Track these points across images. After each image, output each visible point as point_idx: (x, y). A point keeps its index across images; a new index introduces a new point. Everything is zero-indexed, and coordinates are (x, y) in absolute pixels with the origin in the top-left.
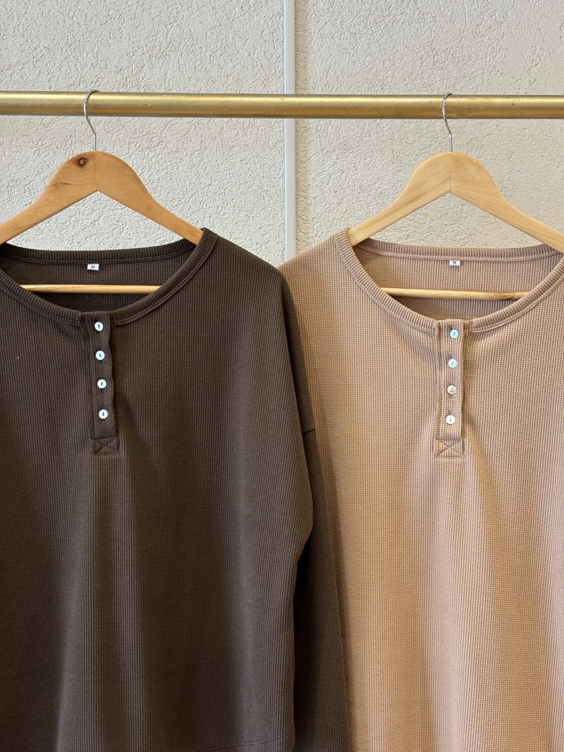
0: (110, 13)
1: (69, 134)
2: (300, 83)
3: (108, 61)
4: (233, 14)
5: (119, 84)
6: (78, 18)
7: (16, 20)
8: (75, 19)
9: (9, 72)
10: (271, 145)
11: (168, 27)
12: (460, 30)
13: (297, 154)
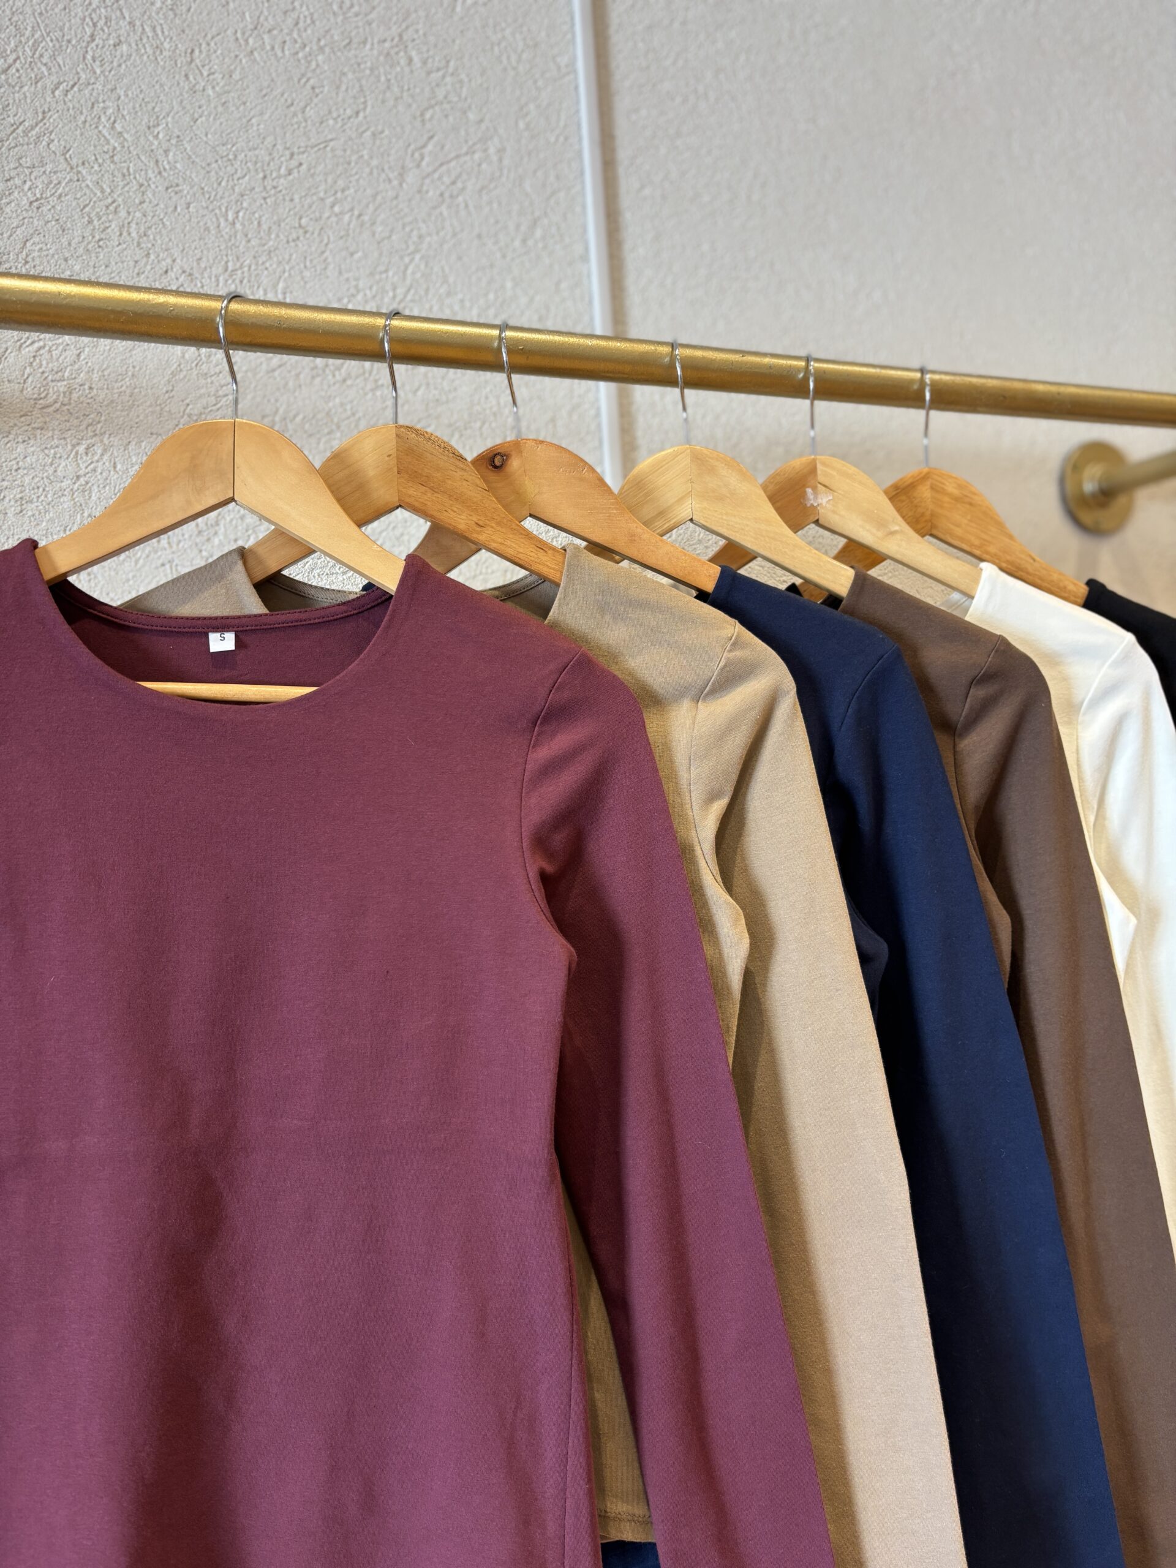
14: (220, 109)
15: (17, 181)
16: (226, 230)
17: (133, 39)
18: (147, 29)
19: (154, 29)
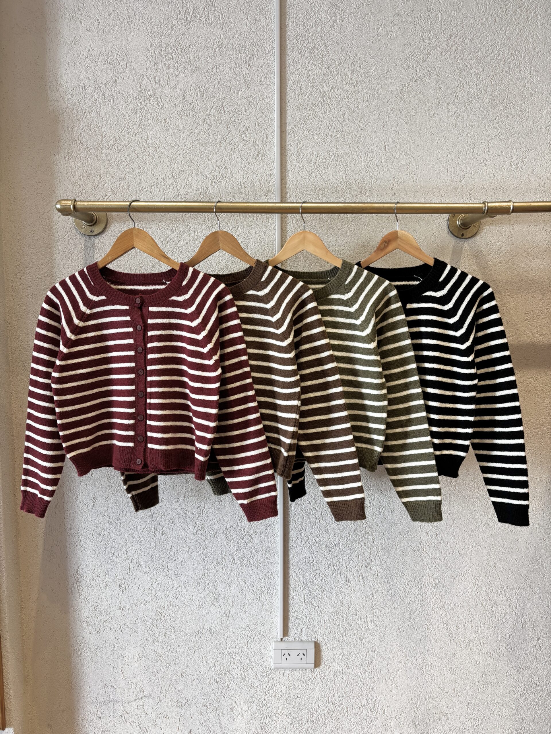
0: (193, 161)
1: (174, 220)
2: (283, 195)
3: (192, 185)
4: (251, 162)
5: (197, 195)
6: (177, 164)
7: (148, 165)
8: (176, 164)
9: (145, 190)
10: (269, 225)
11: (220, 168)
12: (359, 169)
13: (282, 229)
14: (173, 134)
15: (124, 160)
16: (173, 166)
17: (152, 118)
18: (155, 115)
19: (157, 114)
